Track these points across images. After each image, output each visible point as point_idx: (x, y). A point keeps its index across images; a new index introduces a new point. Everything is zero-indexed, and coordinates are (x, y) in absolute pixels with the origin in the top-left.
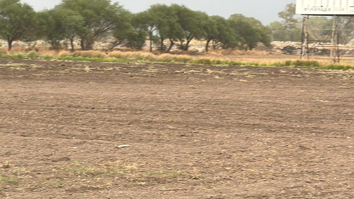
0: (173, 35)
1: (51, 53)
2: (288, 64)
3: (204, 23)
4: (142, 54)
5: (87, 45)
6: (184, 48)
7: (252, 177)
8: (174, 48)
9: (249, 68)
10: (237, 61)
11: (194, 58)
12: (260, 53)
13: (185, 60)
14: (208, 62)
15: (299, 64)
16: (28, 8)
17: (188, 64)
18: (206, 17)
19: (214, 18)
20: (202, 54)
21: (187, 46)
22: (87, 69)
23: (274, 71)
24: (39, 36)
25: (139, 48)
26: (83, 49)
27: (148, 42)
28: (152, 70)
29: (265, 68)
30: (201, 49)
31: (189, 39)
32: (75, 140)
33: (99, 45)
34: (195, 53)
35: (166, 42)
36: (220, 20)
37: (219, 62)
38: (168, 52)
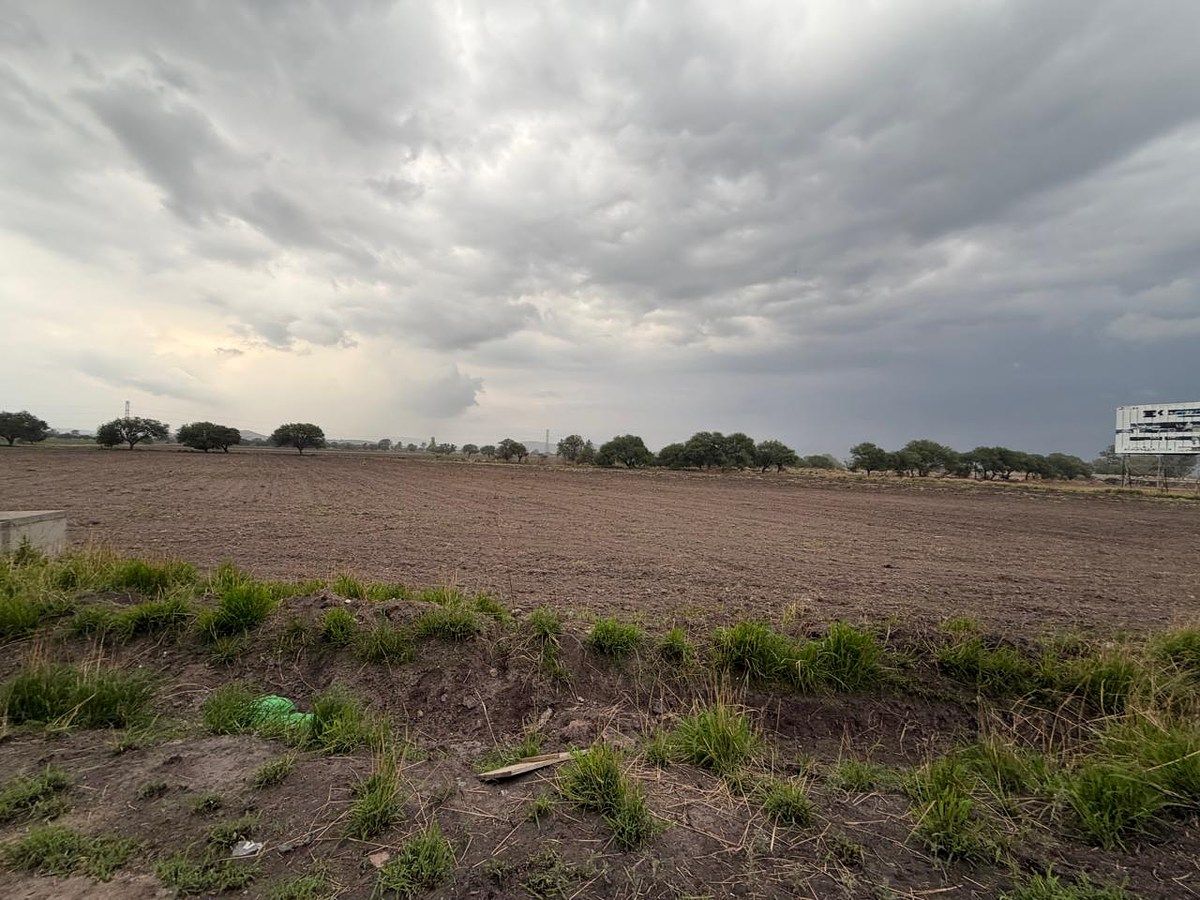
0: (996, 468)
1: (897, 479)
2: (1108, 491)
3: (1024, 460)
4: (967, 480)
5: (924, 473)
6: (1006, 478)
7: (1044, 567)
8: (997, 477)
9: (1066, 493)
10: (1056, 488)
11: (1013, 484)
12: (1080, 483)
13: (1005, 486)
14: (1027, 488)
15: (1119, 492)
16: (881, 450)
17: (1007, 488)
18: (1025, 455)
19: (1033, 456)
20: (1022, 481)
21: (1008, 476)
22: (922, 489)
23: (1094, 496)
24: (889, 468)
25: (966, 477)
26: (920, 476)
27: (973, 473)
28: (974, 491)
29: (1083, 494)
30: (1020, 479)
31: (1010, 471)
32: (903, 530)
33: (933, 474)
34: (1016, 481)
35: (990, 473)
36: (1040, 458)
37: (1036, 488)
38: (991, 479)
